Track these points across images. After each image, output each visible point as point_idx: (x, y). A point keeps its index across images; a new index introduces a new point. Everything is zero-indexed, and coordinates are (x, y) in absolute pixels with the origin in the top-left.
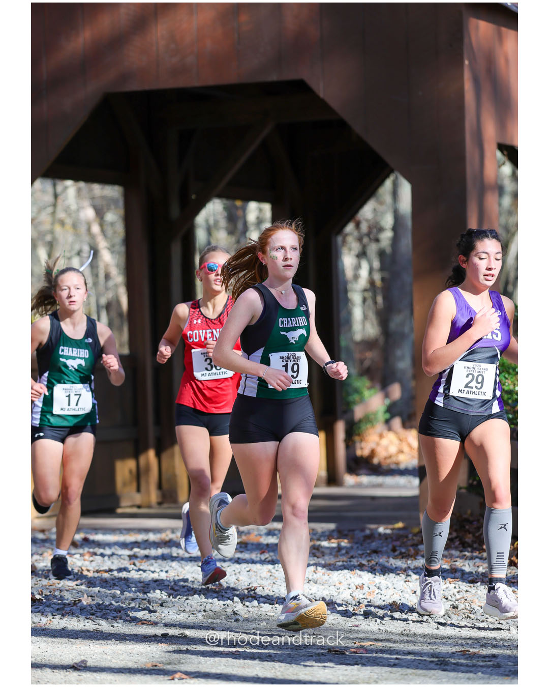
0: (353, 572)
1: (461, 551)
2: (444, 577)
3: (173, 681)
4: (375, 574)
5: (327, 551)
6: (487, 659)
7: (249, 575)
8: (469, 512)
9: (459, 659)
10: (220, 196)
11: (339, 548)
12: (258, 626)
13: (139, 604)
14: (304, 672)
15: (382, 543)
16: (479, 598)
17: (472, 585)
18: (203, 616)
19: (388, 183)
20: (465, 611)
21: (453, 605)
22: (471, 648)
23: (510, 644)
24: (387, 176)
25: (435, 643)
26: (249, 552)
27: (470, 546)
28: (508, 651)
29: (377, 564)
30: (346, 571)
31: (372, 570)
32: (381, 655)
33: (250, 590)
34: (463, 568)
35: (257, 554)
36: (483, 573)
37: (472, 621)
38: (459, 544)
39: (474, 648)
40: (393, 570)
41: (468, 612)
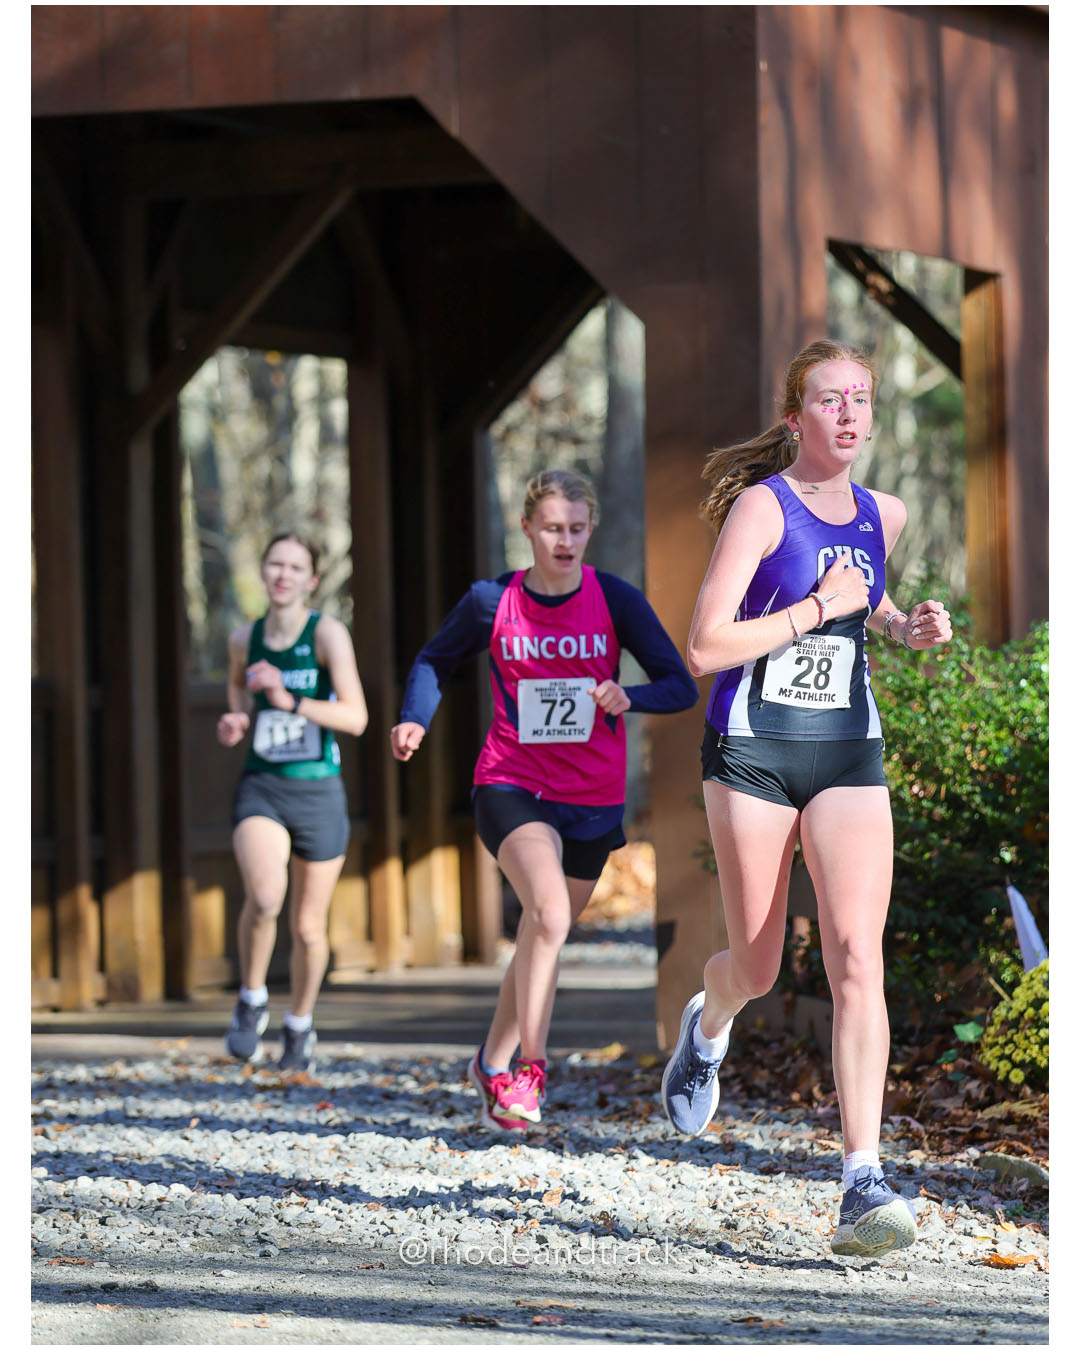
0: (514, 1150)
1: (745, 1106)
2: (707, 1160)
4: (562, 1155)
5: (459, 1105)
7: (292, 1157)
8: (760, 1021)
9: (739, 1337)
10: (236, 343)
12: (311, 1265)
13: (55, 1220)
15: (577, 1089)
16: (782, 1207)
17: (767, 1178)
18: (192, 1245)
19: (593, 324)
20: (752, 1234)
21: (726, 1220)
22: (764, 1312)
23: (846, 1304)
24: (592, 305)
25: (688, 1304)
26: (292, 1107)
27: (764, 1095)
29: (566, 1132)
30: (498, 1149)
31: (556, 1146)
32: (573, 1328)
34: (749, 1142)
35: (309, 1111)
36: (790, 1153)
37: (766, 1255)
38: (741, 1091)
39: (770, 1312)
40: (600, 1146)
41: (759, 1235)
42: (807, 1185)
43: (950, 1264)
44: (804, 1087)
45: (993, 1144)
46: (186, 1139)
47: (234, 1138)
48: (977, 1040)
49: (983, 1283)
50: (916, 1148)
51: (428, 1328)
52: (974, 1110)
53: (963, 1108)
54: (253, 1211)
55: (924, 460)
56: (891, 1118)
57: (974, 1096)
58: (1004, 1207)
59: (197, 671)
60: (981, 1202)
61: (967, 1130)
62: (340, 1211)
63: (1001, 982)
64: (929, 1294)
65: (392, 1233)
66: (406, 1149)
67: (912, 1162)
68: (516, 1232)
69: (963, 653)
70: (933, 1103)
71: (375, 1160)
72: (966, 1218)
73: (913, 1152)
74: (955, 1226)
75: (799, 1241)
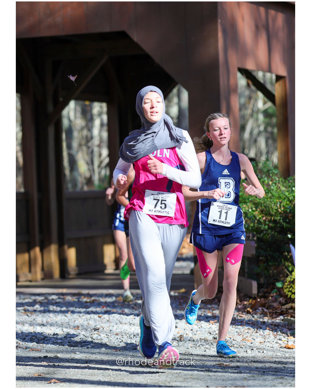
2: (209, 320)
3: (50, 384)
9: (218, 369)
10: (76, 99)
12: (100, 351)
13: (31, 339)
14: (127, 378)
16: (229, 333)
18: (68, 345)
19: (175, 91)
21: (214, 337)
22: (225, 362)
23: (247, 360)
24: (174, 87)
25: (204, 360)
26: (95, 307)
28: (246, 364)
33: (95, 329)
35: (99, 308)
42: (236, 327)
43: (275, 348)
45: (287, 315)
46: (66, 316)
47: (79, 316)
48: (282, 287)
49: (285, 353)
50: (266, 316)
52: (282, 306)
53: (278, 305)
54: (84, 336)
55: (266, 127)
56: (259, 308)
57: (281, 302)
58: (290, 332)
59: (67, 188)
60: (284, 331)
61: (280, 311)
62: (108, 336)
63: (288, 271)
64: (270, 356)
65: (122, 341)
66: (126, 318)
67: (265, 320)
69: (277, 181)
70: (270, 304)
71: (118, 322)
72: (280, 335)
73: (265, 318)
74: (277, 338)
75: (234, 342)
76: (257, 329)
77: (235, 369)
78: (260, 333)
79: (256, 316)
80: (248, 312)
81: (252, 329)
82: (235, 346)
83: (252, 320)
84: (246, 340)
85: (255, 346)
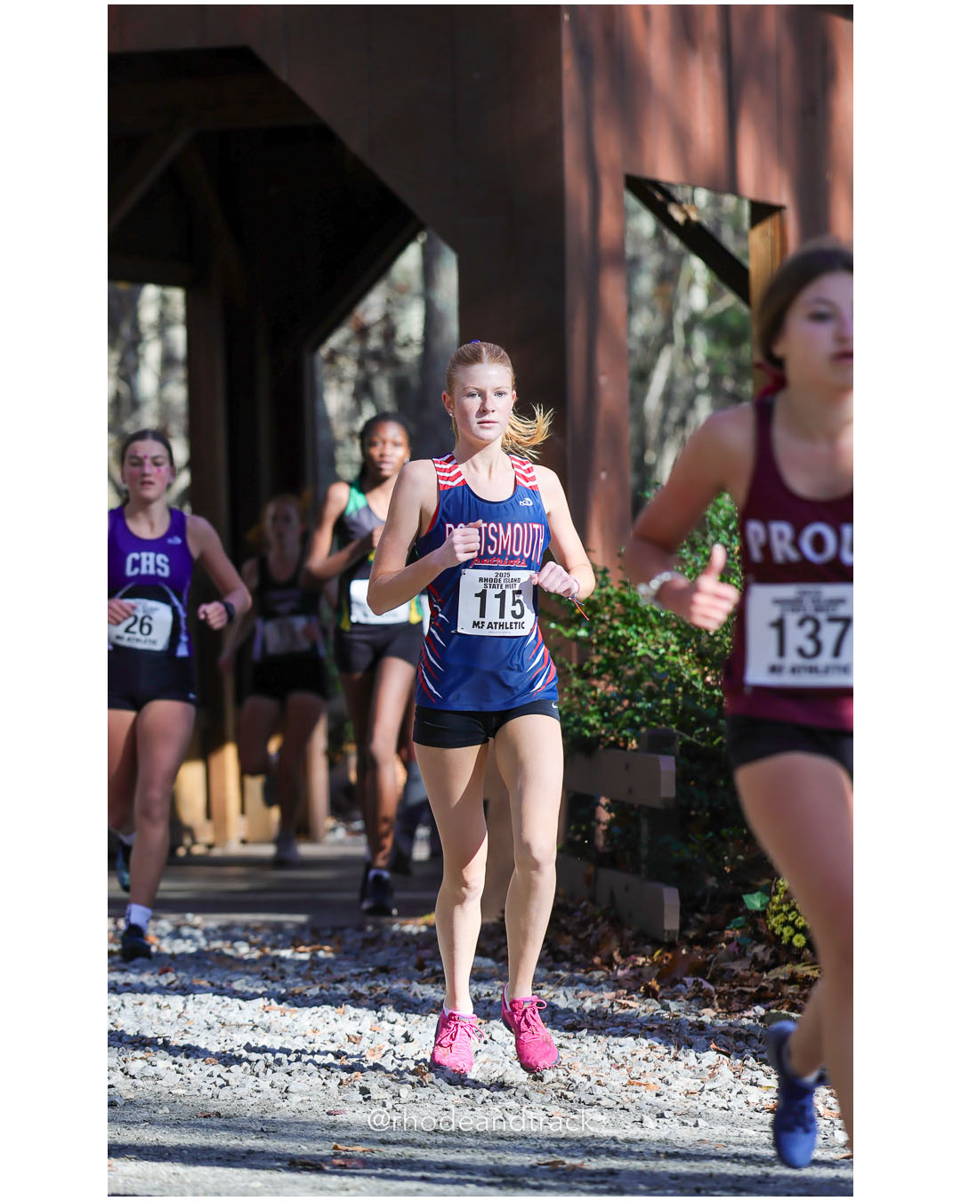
0: (339, 1009)
1: (550, 969)
4: (383, 1012)
5: (290, 969)
6: (598, 1179)
9: (544, 1179)
11: (315, 963)
12: (153, 1115)
15: (397, 954)
16: (585, 1060)
17: (571, 1035)
19: (414, 251)
20: (557, 1085)
22: (567, 1156)
23: (642, 1149)
24: (411, 238)
25: (498, 1148)
26: (137, 970)
27: (568, 958)
28: (639, 1163)
29: (387, 993)
30: (326, 1008)
31: (376, 1005)
32: (393, 1171)
34: (555, 1001)
35: (152, 975)
36: (592, 1011)
37: (569, 1105)
38: (547, 955)
39: (573, 1156)
40: (416, 1005)
41: (564, 1087)
42: (607, 1040)
43: (738, 1111)
44: (604, 951)
45: (777, 1002)
48: (763, 908)
50: (707, 1007)
51: (258, 1171)
52: (760, 971)
53: (749, 970)
55: (715, 378)
56: (685, 979)
57: (760, 959)
61: (754, 990)
64: (719, 1138)
65: (228, 1085)
66: (240, 1009)
67: (703, 1018)
68: (341, 1084)
70: (723, 965)
71: (213, 1019)
72: (752, 1069)
73: (704, 1011)
74: (743, 1077)
75: (599, 1091)
76: (679, 1049)
77: (604, 1179)
78: (686, 1060)
79: (673, 1006)
80: (649, 993)
81: (662, 1049)
82: (604, 1102)
83: (662, 1019)
84: (640, 1085)
85: (670, 1103)
